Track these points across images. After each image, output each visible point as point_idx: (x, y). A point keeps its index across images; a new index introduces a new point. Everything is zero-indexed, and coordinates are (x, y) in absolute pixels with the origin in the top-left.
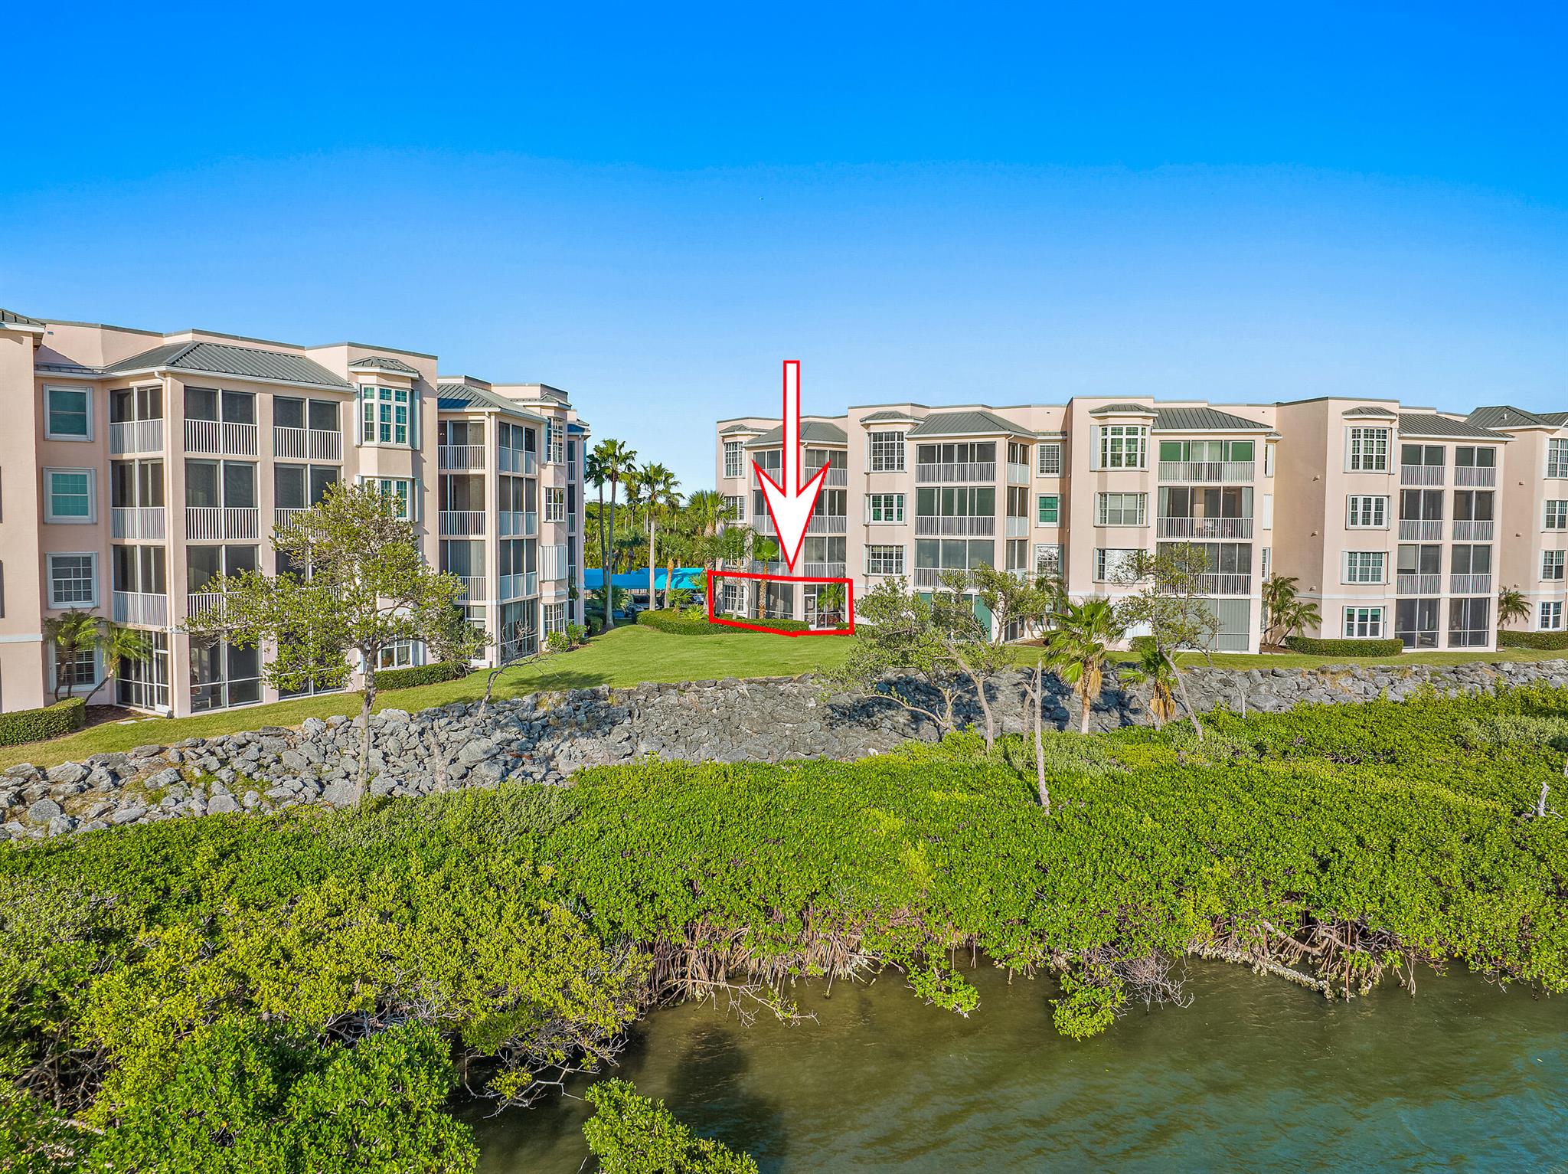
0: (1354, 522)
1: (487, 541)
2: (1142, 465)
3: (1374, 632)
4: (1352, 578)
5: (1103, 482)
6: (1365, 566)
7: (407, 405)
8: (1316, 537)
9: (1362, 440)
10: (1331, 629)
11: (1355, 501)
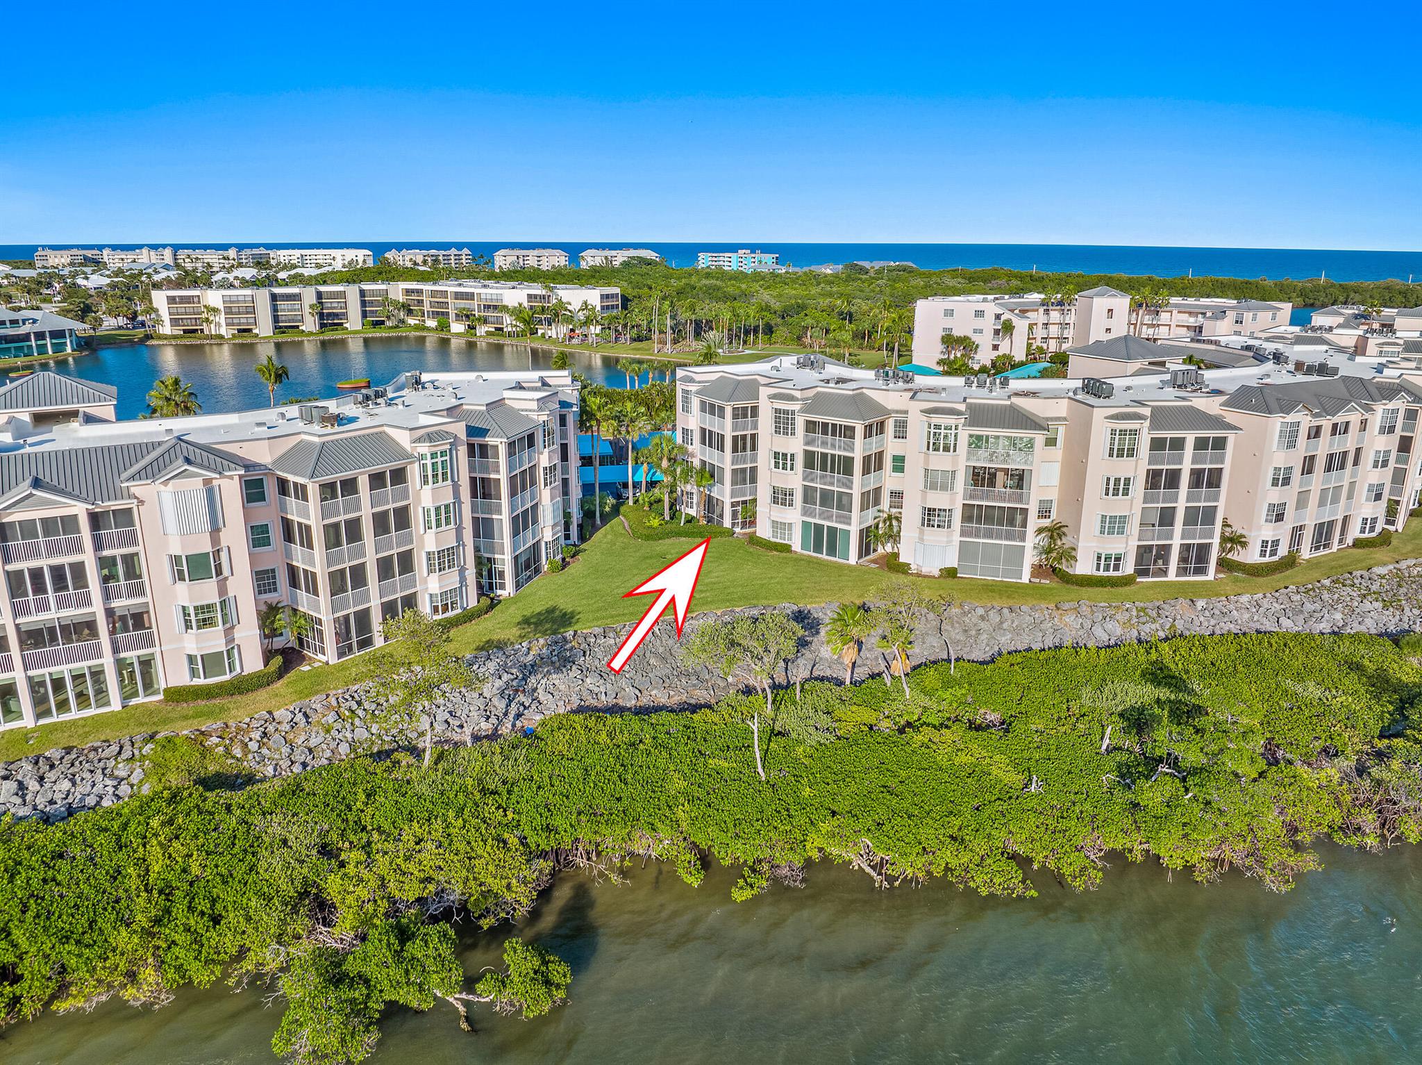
0: (1107, 494)
1: (503, 519)
2: (955, 451)
3: (1116, 568)
4: (1102, 532)
5: (927, 461)
6: (1113, 525)
7: (448, 458)
8: (1079, 502)
9: (1117, 437)
10: (1084, 566)
11: (1108, 479)
